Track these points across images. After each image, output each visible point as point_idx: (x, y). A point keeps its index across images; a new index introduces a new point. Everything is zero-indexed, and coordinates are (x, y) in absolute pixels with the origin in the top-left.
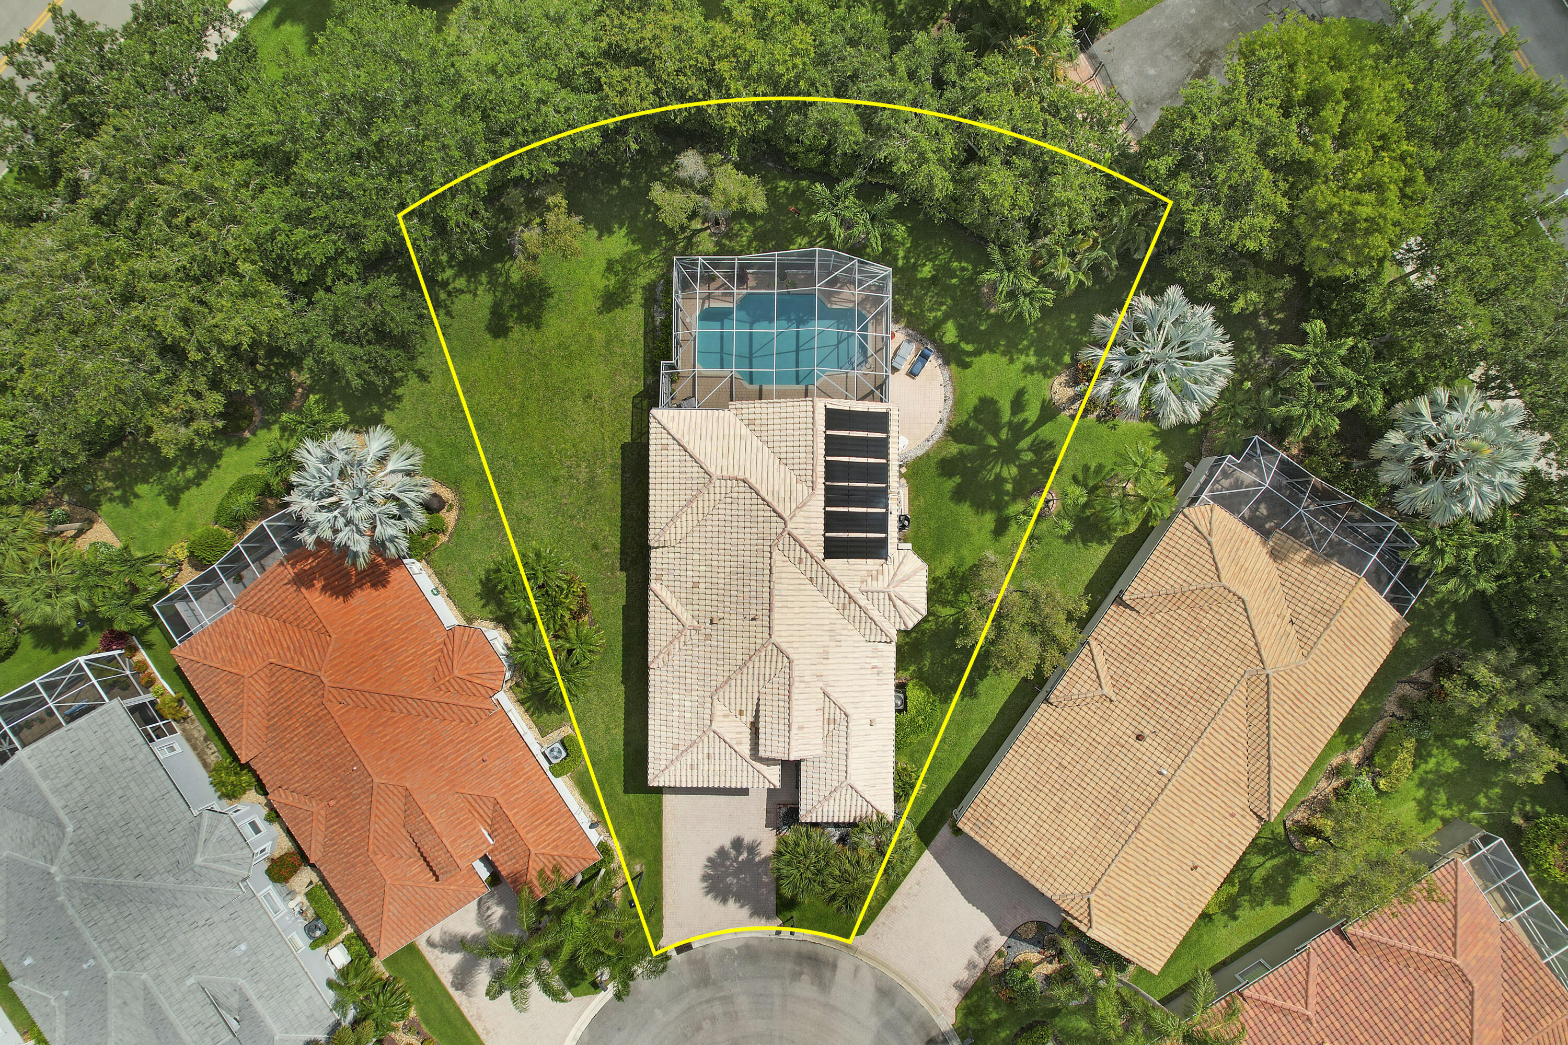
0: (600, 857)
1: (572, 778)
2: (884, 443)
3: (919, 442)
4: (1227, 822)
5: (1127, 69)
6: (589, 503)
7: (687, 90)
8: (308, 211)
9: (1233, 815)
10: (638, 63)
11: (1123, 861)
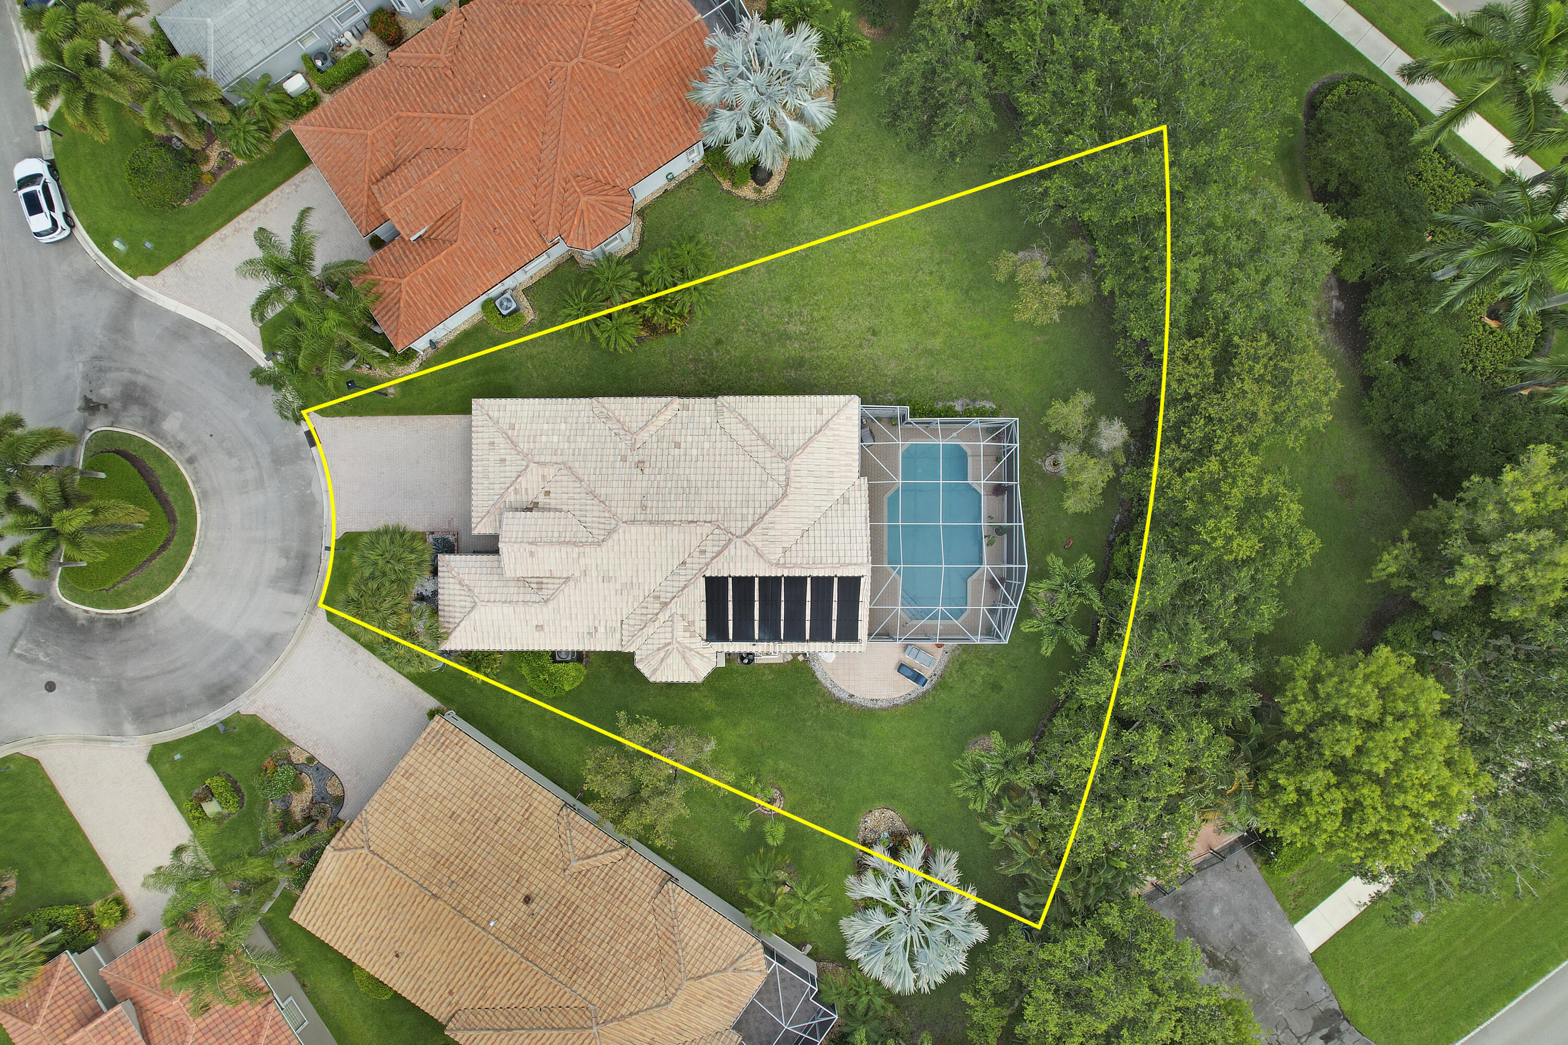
0: (399, 349)
1: (482, 321)
2: (826, 637)
3: (829, 673)
4: (444, 987)
5: (1220, 884)
6: (764, 335)
7: (1189, 427)
8: (1059, 33)
9: (451, 993)
10: (1218, 376)
11: (402, 882)
